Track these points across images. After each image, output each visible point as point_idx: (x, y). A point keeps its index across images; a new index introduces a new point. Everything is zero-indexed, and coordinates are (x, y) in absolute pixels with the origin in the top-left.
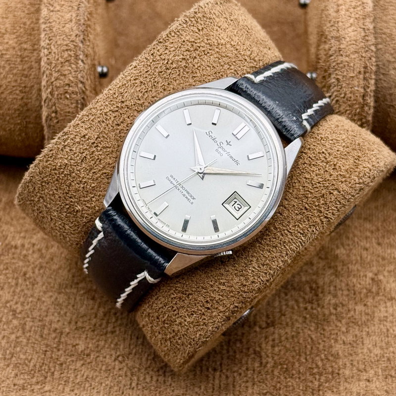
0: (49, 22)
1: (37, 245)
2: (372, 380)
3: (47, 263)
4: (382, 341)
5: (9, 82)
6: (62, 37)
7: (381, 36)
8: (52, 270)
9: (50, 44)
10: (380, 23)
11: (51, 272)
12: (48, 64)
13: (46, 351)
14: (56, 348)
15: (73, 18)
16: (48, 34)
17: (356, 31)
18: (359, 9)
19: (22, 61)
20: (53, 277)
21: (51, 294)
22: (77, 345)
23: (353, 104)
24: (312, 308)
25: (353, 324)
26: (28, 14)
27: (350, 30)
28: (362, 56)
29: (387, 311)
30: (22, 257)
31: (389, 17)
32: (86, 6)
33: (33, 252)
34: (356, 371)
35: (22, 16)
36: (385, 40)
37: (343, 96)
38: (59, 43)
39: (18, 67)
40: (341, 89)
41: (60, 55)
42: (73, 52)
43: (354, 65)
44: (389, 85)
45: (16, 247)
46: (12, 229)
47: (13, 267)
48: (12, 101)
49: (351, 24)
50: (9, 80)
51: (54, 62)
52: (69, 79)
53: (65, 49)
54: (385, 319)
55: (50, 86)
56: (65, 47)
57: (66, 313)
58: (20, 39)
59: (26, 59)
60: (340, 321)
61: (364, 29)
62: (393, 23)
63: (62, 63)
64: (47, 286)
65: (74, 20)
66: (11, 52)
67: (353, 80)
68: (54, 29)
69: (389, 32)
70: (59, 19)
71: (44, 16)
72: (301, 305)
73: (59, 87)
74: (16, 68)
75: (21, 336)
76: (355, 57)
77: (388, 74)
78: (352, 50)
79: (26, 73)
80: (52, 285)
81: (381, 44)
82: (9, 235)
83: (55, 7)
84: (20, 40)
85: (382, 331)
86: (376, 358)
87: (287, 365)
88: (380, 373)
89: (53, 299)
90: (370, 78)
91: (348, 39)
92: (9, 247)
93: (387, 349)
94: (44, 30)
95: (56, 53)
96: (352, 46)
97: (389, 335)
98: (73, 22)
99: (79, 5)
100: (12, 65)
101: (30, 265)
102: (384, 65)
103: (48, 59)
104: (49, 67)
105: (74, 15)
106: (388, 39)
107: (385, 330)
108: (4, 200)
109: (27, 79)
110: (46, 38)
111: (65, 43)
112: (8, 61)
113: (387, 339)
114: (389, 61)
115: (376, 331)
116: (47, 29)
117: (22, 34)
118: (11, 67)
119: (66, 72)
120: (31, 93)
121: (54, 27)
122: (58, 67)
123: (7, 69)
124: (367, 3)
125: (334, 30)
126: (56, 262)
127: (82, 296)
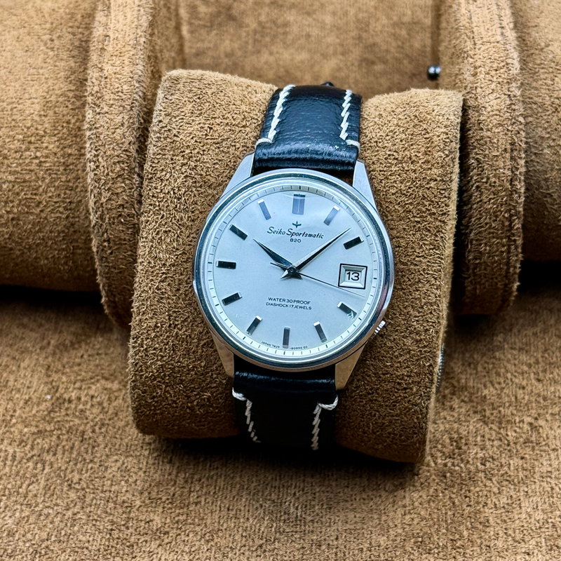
0: (95, 128)
1: (97, 397)
2: (533, 553)
3: (110, 420)
4: (545, 503)
5: (50, 197)
6: (112, 146)
7: (530, 106)
8: (117, 427)
9: (98, 155)
10: (529, 90)
11: (115, 430)
12: (96, 181)
13: (112, 530)
14: (124, 525)
15: (124, 121)
16: (95, 143)
17: (499, 98)
18: (502, 71)
19: (65, 170)
20: (117, 436)
21: (116, 457)
22: (151, 521)
23: (499, 191)
24: (453, 465)
25: (507, 483)
26: (72, 109)
27: (491, 97)
28: (508, 130)
29: (550, 465)
30: (77, 414)
31: (540, 82)
32: (141, 105)
33: (92, 406)
34: (511, 542)
35: (65, 112)
36: (536, 111)
37: (485, 180)
38: (108, 153)
39: (60, 178)
40: (482, 171)
41: (109, 170)
42: (126, 165)
43: (498, 140)
44: (544, 168)
45: (70, 401)
46: (64, 379)
47: (67, 426)
48: (54, 220)
49: (493, 90)
50: (50, 194)
51: (103, 177)
52: (123, 198)
53: (116, 161)
54: (549, 474)
55: (99, 208)
56: (116, 158)
57: (136, 480)
58: (62, 141)
59: (71, 167)
60: (491, 480)
61: (509, 95)
62: (545, 89)
63: (113, 179)
64: (110, 449)
65: (126, 123)
66: (52, 159)
67: (497, 161)
68: (102, 137)
69: (541, 101)
70: (107, 123)
71: (88, 121)
72: (439, 461)
73: (111, 209)
74: (58, 178)
75: (78, 513)
76: (499, 131)
77: (541, 154)
78: (495, 122)
79: (71, 184)
80: (117, 447)
81: (531, 116)
82: (61, 386)
83: (103, 108)
84: (62, 144)
85: (545, 489)
86: (538, 525)
87: (422, 537)
88: (543, 544)
89: (119, 464)
90: (519, 158)
91: (489, 109)
92: (61, 401)
93: (552, 512)
94: (90, 138)
95: (105, 166)
96: (495, 117)
97: (555, 495)
98: (126, 126)
99: (132, 103)
100: (54, 176)
101: (88, 423)
102: (536, 143)
103: (95, 174)
104: (97, 185)
105: (126, 117)
106: (540, 110)
107: (549, 489)
108: (52, 342)
109: (73, 192)
110: (92, 149)
111: (116, 153)
112: (47, 170)
113: (551, 499)
114: (542, 138)
115: (537, 490)
116: (93, 137)
117: (65, 136)
118: (52, 178)
119: (119, 190)
120: (78, 210)
121: (101, 134)
122: (108, 184)
123: (47, 181)
124: (512, 64)
125: (471, 97)
126: (121, 417)
127: (156, 459)
